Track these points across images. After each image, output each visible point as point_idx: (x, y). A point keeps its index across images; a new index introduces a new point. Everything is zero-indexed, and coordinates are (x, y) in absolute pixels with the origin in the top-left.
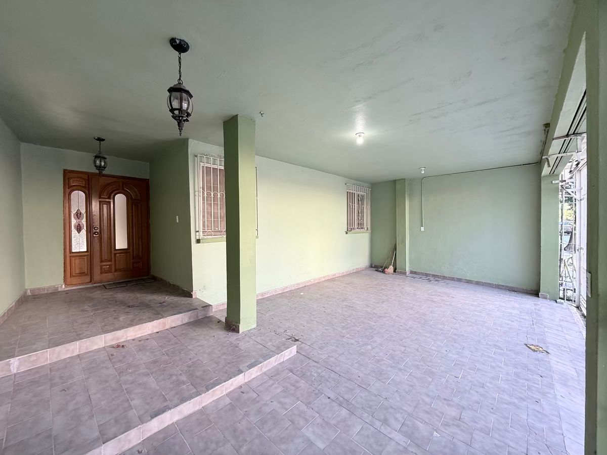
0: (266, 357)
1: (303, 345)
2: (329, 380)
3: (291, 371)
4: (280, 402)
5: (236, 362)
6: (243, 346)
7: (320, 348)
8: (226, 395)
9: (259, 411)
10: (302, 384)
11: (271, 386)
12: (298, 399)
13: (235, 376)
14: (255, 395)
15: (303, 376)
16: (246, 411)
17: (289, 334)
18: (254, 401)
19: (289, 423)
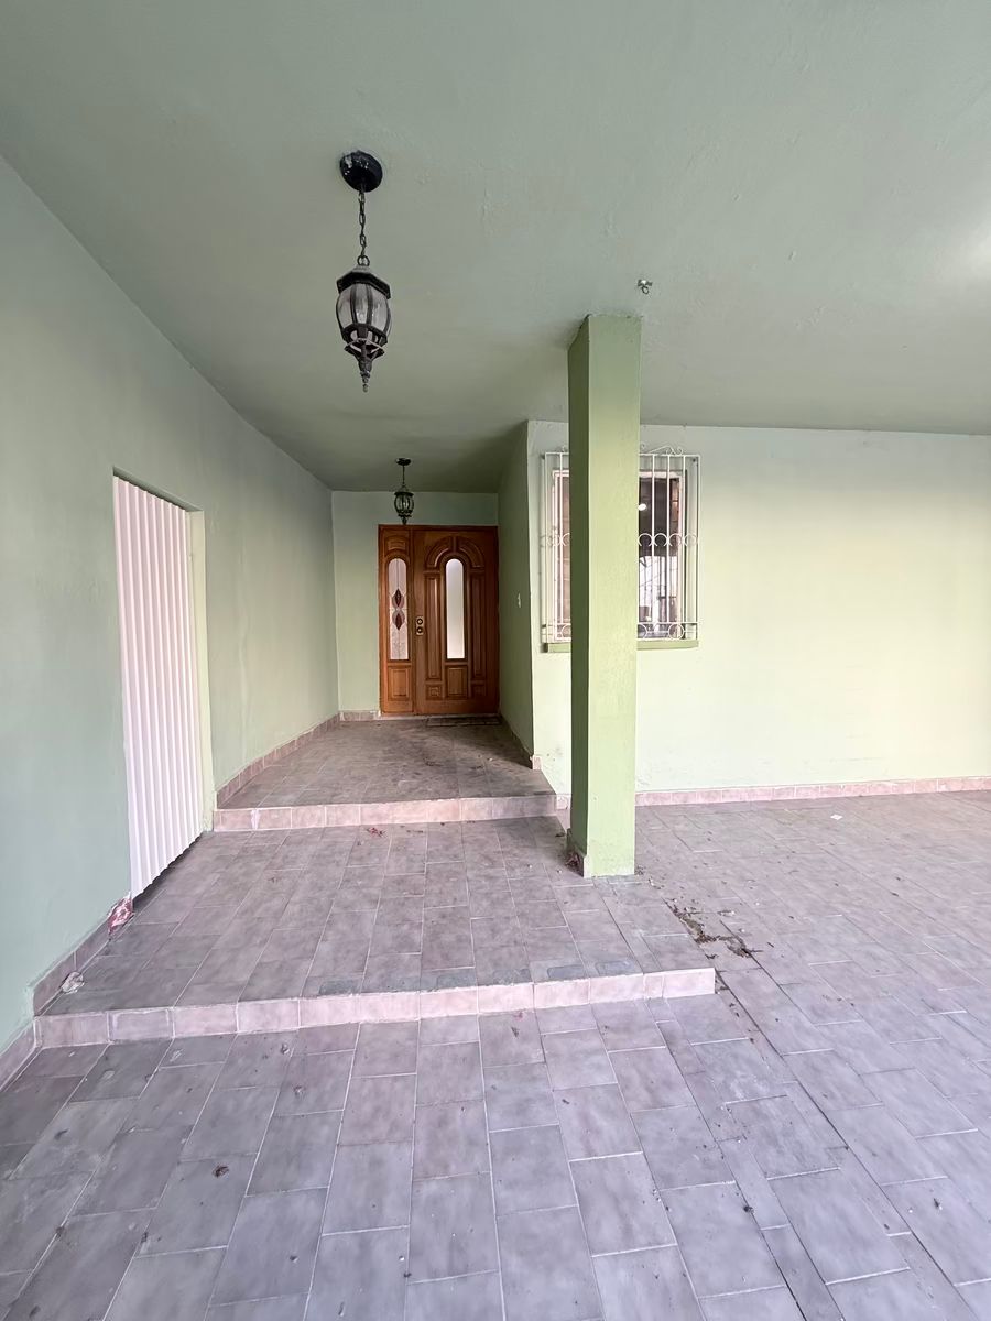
0: (608, 965)
1: (758, 976)
2: (781, 1141)
3: (669, 1039)
4: (585, 1118)
5: (532, 945)
6: (572, 911)
7: (813, 1010)
8: (481, 1018)
9: (522, 1108)
10: (682, 1100)
11: (589, 1053)
12: (640, 1141)
13: (508, 982)
14: (536, 1056)
15: (697, 1075)
16: (494, 1087)
17: (729, 923)
18: (527, 1072)
19: (570, 1202)
